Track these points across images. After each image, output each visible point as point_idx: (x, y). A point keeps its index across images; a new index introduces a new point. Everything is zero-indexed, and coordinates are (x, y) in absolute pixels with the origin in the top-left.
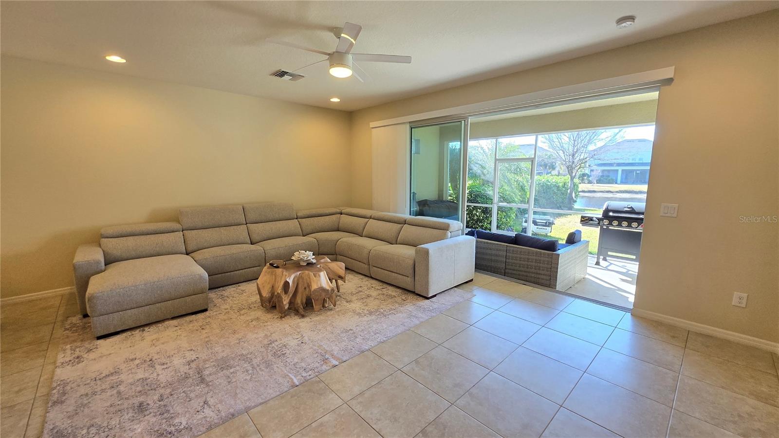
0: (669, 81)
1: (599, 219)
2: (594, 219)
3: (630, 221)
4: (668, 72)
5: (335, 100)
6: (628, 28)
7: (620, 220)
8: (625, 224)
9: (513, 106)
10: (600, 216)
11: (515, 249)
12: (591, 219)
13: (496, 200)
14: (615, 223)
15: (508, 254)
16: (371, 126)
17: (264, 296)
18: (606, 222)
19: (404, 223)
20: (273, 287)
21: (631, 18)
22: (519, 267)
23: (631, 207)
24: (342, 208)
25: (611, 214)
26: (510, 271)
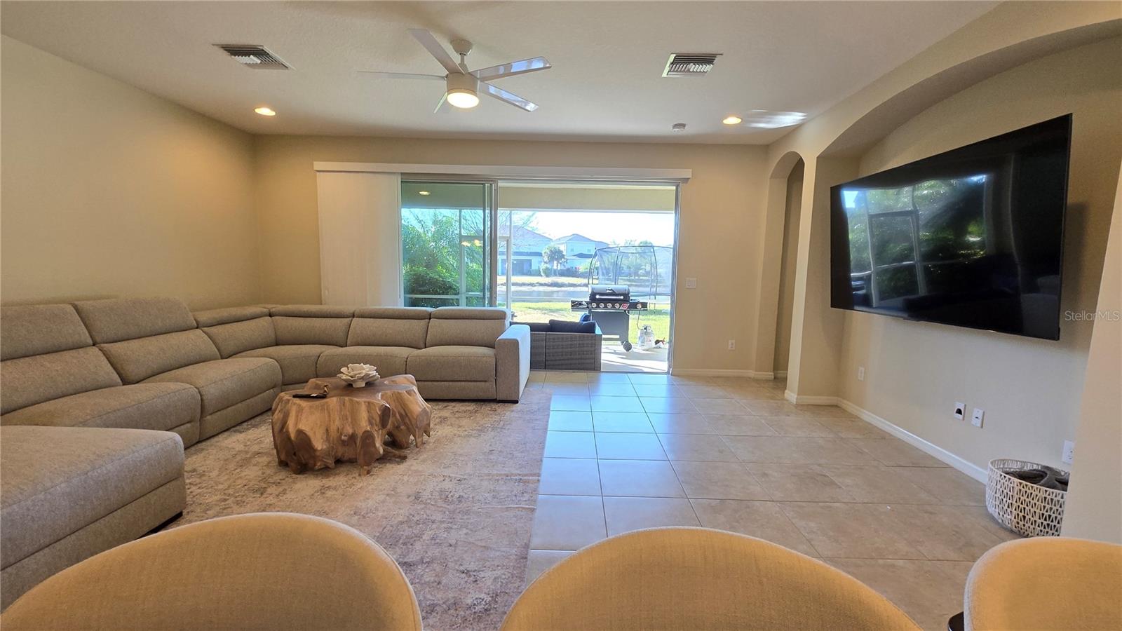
0: (686, 180)
1: (587, 303)
2: (584, 303)
3: (613, 302)
4: (687, 173)
5: (265, 111)
6: (677, 131)
7: (606, 301)
8: (610, 305)
9: (556, 177)
10: (588, 300)
11: (556, 337)
12: (580, 304)
13: (463, 289)
14: (602, 305)
15: (548, 344)
16: (316, 168)
17: (319, 449)
18: (594, 305)
19: (429, 317)
20: (327, 430)
21: (683, 125)
22: (562, 355)
23: (611, 290)
24: (270, 306)
25: (598, 297)
26: (552, 363)
